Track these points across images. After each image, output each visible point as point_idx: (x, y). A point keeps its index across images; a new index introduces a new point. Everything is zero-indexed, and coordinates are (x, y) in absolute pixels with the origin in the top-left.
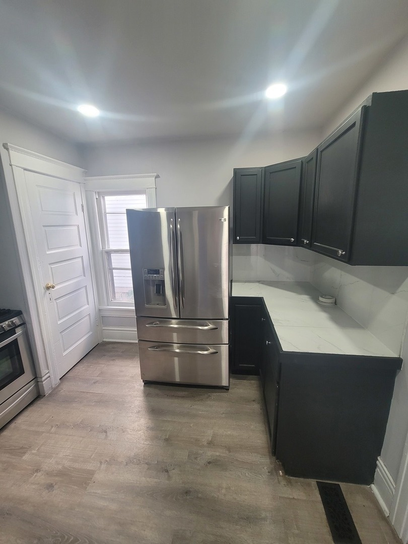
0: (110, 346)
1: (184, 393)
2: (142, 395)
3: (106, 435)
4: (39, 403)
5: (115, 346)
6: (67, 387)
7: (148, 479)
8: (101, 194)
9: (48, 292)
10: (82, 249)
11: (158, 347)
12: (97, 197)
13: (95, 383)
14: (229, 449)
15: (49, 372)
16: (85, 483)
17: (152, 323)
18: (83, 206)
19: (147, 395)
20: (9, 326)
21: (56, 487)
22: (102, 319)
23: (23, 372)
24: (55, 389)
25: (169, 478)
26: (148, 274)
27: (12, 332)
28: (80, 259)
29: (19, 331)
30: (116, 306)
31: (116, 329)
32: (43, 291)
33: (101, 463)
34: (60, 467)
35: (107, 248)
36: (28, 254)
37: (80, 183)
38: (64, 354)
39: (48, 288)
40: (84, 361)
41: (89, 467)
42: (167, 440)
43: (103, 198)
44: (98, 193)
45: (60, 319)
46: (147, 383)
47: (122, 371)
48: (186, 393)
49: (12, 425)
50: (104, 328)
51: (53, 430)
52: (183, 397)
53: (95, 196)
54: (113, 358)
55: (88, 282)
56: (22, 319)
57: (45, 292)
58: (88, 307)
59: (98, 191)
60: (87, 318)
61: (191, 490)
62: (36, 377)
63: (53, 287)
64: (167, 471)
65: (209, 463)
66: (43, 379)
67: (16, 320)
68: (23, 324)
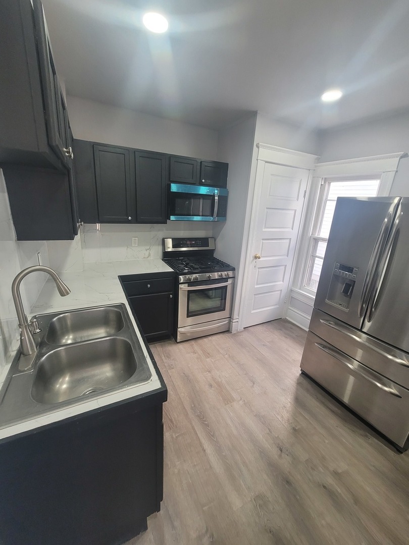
0: (290, 325)
1: (336, 409)
2: (295, 380)
3: (253, 386)
4: (226, 335)
5: (294, 327)
6: (245, 336)
7: (264, 440)
8: (328, 181)
9: (255, 260)
10: (293, 231)
11: (324, 347)
12: (323, 183)
13: (264, 345)
14: (357, 501)
15: (238, 319)
16: (227, 402)
17: (327, 321)
18: (305, 192)
19: (299, 383)
20: (226, 275)
21: (213, 388)
22: (291, 298)
23: (224, 309)
24: (238, 332)
25: (280, 456)
26: (340, 269)
27: (226, 280)
28: (288, 241)
29: (230, 281)
30: (307, 293)
31: (298, 312)
32: (252, 258)
33: (241, 399)
34: (220, 380)
35: (317, 234)
36: (249, 228)
37: (309, 170)
38: (253, 312)
39: (256, 257)
40: (265, 325)
41: (234, 395)
42: (294, 429)
43: (329, 184)
44: (325, 178)
45: (257, 284)
46: (304, 374)
47: (288, 351)
48: (339, 412)
49: (210, 338)
50: (290, 308)
51: (226, 356)
52: (333, 411)
53: (321, 182)
54: (287, 336)
55: (290, 262)
56: (234, 274)
57: (253, 260)
58: (282, 283)
59: (326, 177)
60: (279, 292)
61: (293, 485)
62: (230, 317)
63: (259, 258)
64: (281, 451)
65: (324, 487)
66: (234, 321)
67: (230, 273)
68: (233, 277)
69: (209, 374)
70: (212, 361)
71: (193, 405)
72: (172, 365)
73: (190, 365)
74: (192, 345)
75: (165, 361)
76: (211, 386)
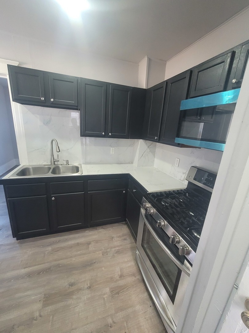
16: (47, 297)
21: (68, 286)
33: (40, 316)
41: (50, 308)
69: (86, 287)
70: (104, 294)
71: (60, 266)
72: (107, 254)
73: (103, 269)
74: (133, 275)
75: (113, 249)
76: (72, 285)
